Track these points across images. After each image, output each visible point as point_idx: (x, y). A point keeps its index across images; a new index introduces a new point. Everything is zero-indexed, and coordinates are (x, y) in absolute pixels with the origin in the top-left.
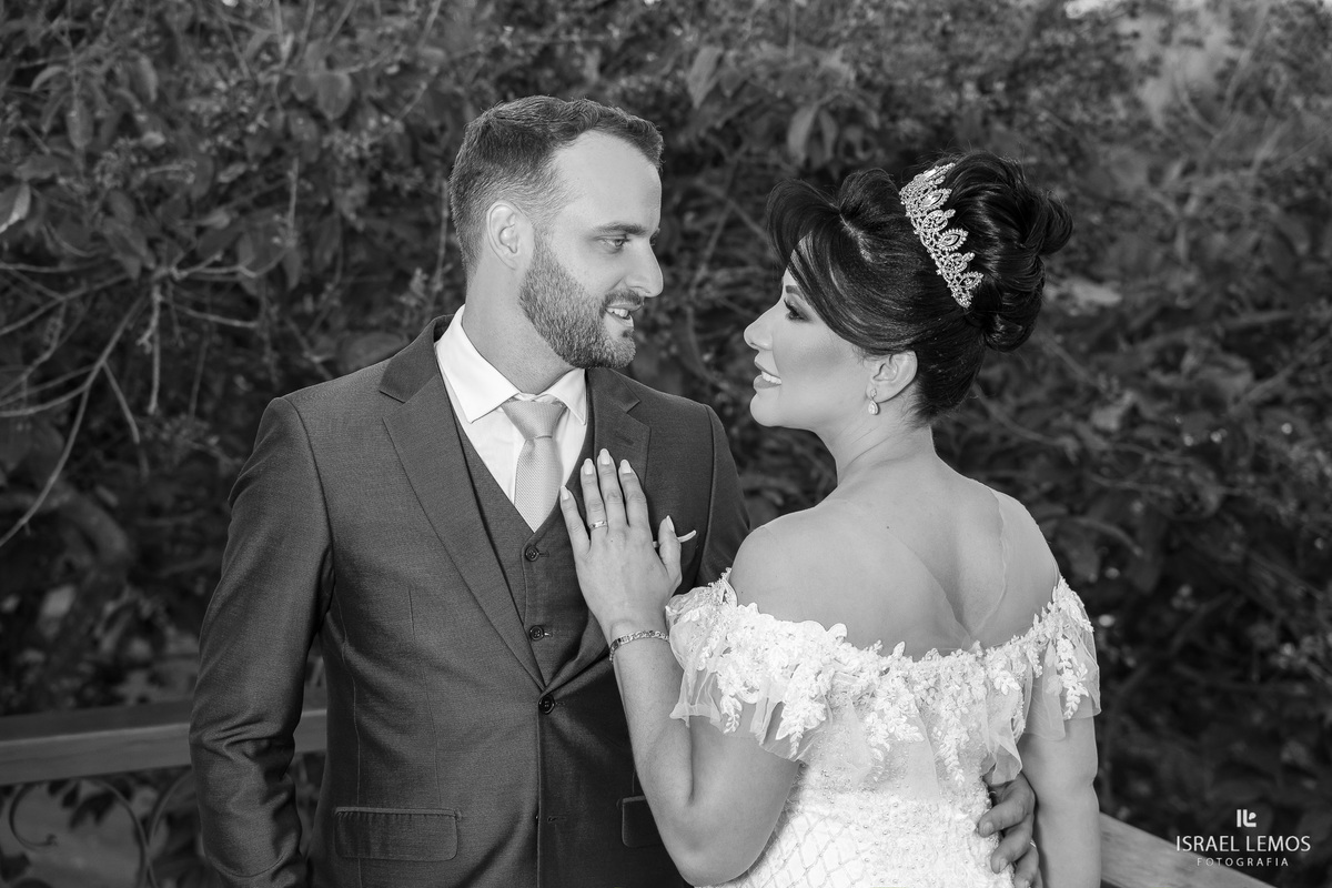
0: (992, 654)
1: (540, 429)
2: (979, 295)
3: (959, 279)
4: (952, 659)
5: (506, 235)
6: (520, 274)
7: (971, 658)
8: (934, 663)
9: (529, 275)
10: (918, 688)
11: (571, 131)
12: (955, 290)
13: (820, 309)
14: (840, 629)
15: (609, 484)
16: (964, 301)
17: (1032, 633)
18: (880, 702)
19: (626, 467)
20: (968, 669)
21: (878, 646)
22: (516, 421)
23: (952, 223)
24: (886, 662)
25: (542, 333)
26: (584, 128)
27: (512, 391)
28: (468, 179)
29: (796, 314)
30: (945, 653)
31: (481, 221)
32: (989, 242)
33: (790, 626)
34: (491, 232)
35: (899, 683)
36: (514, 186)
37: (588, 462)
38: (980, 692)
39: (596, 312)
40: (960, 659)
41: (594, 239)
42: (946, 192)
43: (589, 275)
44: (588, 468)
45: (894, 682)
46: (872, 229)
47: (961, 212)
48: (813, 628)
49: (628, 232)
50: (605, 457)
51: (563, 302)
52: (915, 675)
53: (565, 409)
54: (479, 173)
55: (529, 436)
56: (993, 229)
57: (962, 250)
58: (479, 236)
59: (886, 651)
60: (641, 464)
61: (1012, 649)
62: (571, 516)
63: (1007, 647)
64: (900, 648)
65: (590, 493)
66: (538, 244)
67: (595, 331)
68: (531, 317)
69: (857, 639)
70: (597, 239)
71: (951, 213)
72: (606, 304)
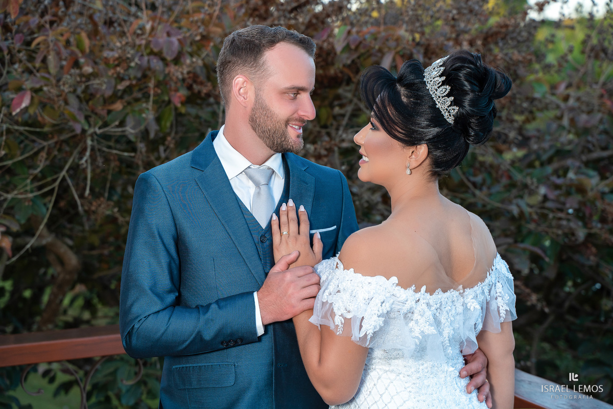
0: (468, 291)
1: (262, 181)
2: (457, 118)
3: (448, 110)
4: (448, 294)
5: (242, 91)
6: (249, 109)
7: (457, 293)
8: (439, 296)
9: (253, 110)
10: (433, 308)
11: (272, 42)
12: (446, 115)
13: (382, 124)
14: (394, 280)
15: (292, 215)
16: (451, 120)
17: (487, 281)
18: (416, 316)
19: (302, 208)
20: (455, 299)
21: (413, 287)
22: (251, 178)
23: (444, 83)
24: (418, 295)
25: (260, 137)
26: (278, 41)
27: (248, 164)
28: (225, 64)
29: (375, 128)
30: (444, 291)
31: (230, 84)
32: (465, 93)
33: (369, 279)
34: (235, 89)
35: (424, 306)
36: (245, 69)
37: (283, 204)
38: (460, 309)
39: (283, 126)
40: (452, 294)
41: (283, 93)
42: (442, 68)
43: (281, 109)
45: (422, 306)
46: (409, 86)
47: (450, 77)
48: (381, 279)
49: (298, 90)
50: (291, 202)
51: (269, 122)
52: (431, 302)
53: (273, 171)
54: (230, 62)
55: (257, 185)
57: (448, 95)
58: (230, 91)
59: (417, 290)
61: (477, 289)
62: (275, 227)
63: (476, 288)
64: (424, 288)
65: (283, 218)
66: (257, 96)
67: (284, 135)
68: (254, 129)
69: (403, 284)
70: (285, 93)
71: (444, 78)
72: (287, 122)
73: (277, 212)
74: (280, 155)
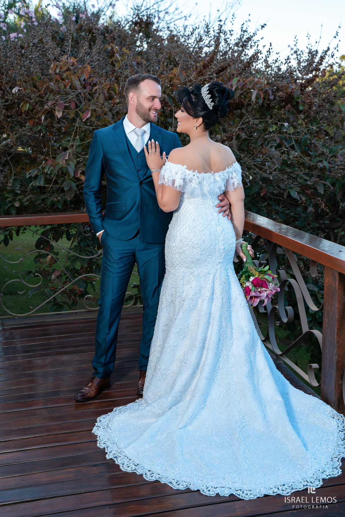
0: (216, 174)
1: (140, 134)
2: (213, 107)
3: (210, 104)
4: (207, 174)
5: (132, 99)
6: (135, 106)
7: (211, 174)
8: (203, 175)
9: (137, 106)
10: (200, 179)
11: (143, 79)
12: (209, 106)
13: (186, 110)
14: (185, 166)
15: (153, 145)
16: (211, 108)
17: (226, 170)
18: (193, 181)
19: (157, 143)
20: (210, 176)
21: (192, 170)
22: (136, 133)
23: (208, 94)
24: (194, 173)
25: (140, 116)
26: (145, 79)
27: (135, 128)
28: (127, 89)
29: (182, 111)
30: (205, 173)
32: (216, 97)
33: (176, 165)
34: (130, 98)
35: (196, 178)
36: (133, 90)
37: (149, 141)
38: (213, 181)
39: (148, 111)
40: (209, 175)
41: (148, 99)
42: (208, 88)
43: (147, 105)
44: (149, 142)
45: (195, 177)
46: (195, 95)
47: (211, 91)
48: (180, 166)
49: (154, 98)
50: (153, 141)
51: (143, 110)
52: (199, 177)
53: (145, 132)
55: (138, 136)
56: (217, 95)
57: (210, 98)
59: (194, 171)
60: (160, 142)
61: (221, 173)
62: (145, 150)
63: (220, 173)
64: (196, 171)
65: (149, 146)
66: (138, 100)
67: (149, 115)
68: (138, 114)
69: (189, 168)
71: (208, 92)
72: (150, 110)
73: (147, 145)
74: (149, 124)
